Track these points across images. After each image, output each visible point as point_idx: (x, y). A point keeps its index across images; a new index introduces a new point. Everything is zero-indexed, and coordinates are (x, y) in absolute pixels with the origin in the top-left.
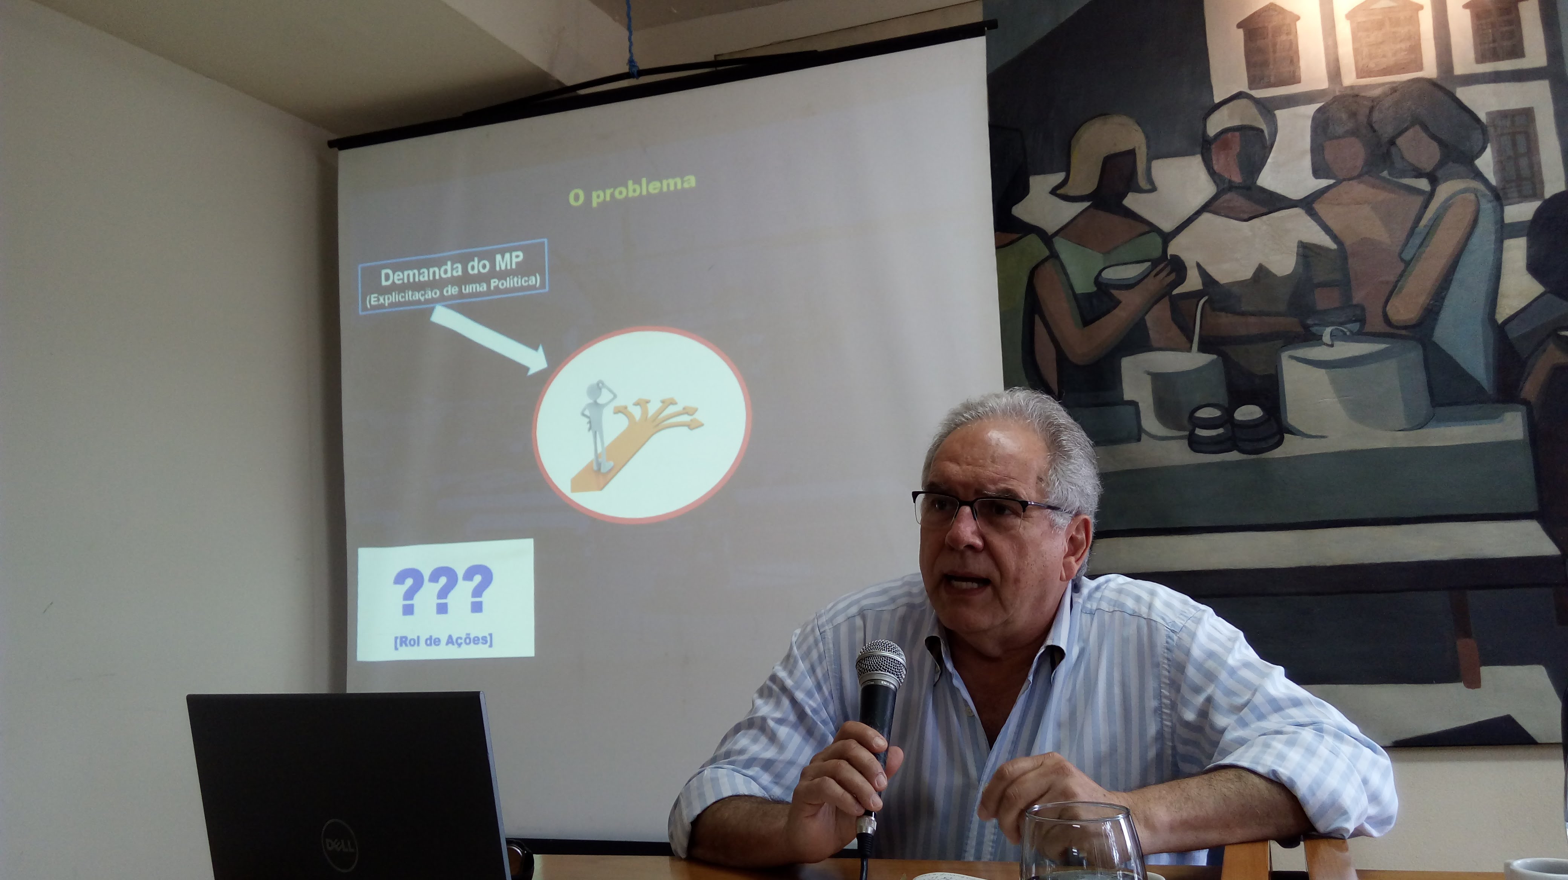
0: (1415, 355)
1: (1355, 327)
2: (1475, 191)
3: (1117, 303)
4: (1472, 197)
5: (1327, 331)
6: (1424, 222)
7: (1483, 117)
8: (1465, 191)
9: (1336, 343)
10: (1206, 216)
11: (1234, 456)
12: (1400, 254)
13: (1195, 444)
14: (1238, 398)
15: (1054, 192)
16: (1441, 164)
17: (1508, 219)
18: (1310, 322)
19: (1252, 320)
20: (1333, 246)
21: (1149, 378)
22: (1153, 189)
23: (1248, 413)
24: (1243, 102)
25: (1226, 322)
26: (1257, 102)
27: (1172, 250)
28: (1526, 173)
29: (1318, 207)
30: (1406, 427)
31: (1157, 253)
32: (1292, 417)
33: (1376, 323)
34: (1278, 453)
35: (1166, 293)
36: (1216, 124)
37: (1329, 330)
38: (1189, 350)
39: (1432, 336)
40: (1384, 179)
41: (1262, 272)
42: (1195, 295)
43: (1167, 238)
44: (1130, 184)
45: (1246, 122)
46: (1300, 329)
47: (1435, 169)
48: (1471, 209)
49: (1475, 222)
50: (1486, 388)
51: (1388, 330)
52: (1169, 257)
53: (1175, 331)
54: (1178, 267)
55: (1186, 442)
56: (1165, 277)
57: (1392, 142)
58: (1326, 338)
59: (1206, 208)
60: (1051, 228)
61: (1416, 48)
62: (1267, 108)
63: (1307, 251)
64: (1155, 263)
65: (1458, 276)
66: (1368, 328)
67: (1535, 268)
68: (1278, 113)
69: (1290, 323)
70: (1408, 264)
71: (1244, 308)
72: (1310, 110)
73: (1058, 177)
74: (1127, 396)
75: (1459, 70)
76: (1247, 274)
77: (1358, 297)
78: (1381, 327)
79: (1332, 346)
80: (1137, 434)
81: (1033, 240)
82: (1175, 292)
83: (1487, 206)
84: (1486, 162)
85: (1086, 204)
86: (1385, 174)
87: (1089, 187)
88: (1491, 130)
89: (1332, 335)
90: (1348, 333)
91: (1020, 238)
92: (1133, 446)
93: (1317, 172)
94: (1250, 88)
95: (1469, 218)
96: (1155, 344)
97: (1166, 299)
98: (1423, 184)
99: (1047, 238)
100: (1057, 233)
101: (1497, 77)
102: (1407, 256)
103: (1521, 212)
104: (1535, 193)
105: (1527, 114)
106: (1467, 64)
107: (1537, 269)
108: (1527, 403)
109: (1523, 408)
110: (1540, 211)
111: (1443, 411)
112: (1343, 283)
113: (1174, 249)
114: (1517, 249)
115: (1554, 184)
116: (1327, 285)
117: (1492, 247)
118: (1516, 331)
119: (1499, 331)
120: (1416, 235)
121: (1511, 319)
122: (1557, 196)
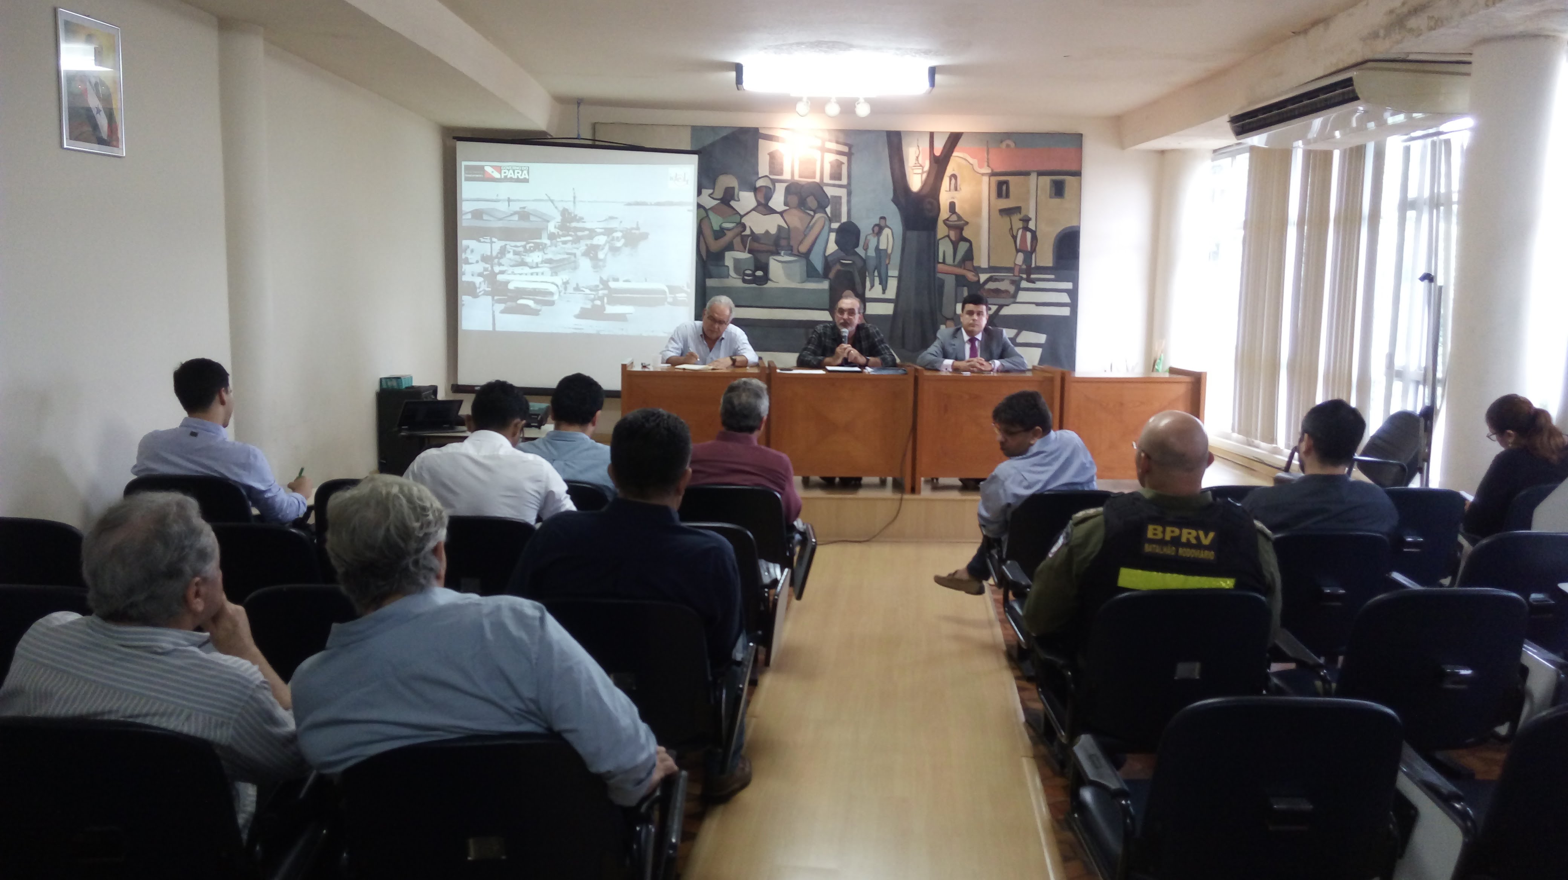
1: (790, 252)
2: (825, 218)
3: (725, 234)
4: (823, 219)
5: (782, 253)
6: (811, 224)
7: (829, 197)
8: (822, 217)
10: (754, 212)
11: (754, 285)
13: (744, 281)
14: (757, 268)
15: (710, 196)
17: (832, 227)
18: (778, 249)
19: (763, 246)
20: (787, 227)
22: (739, 200)
23: (759, 273)
24: (767, 178)
25: (756, 245)
26: (771, 180)
28: (837, 214)
29: (784, 215)
30: (800, 282)
31: (738, 221)
32: (772, 275)
33: (795, 252)
34: (765, 286)
35: (740, 234)
36: (760, 183)
38: (744, 252)
39: (809, 257)
40: (802, 209)
41: (767, 232)
42: (748, 236)
43: (742, 216)
44: (733, 198)
45: (768, 185)
46: (775, 250)
48: (823, 222)
49: (823, 227)
50: (821, 274)
52: (742, 223)
53: (741, 246)
54: (744, 227)
55: (741, 280)
56: (740, 229)
57: (805, 200)
58: (782, 254)
59: (753, 210)
61: (814, 173)
63: (780, 228)
64: (738, 224)
65: (818, 241)
66: (793, 253)
68: (776, 184)
69: (773, 248)
70: (805, 236)
71: (761, 242)
72: (785, 185)
76: (763, 232)
77: (792, 243)
78: (797, 253)
80: (728, 276)
81: (702, 210)
82: (743, 233)
83: (827, 223)
84: (828, 210)
85: (719, 201)
87: (720, 196)
88: (830, 200)
89: (784, 254)
92: (726, 280)
93: (786, 204)
94: (770, 174)
95: (822, 224)
96: (735, 249)
97: (740, 236)
98: (812, 213)
99: (705, 210)
100: (709, 209)
101: (834, 185)
102: (805, 233)
103: (835, 225)
104: (839, 221)
105: (840, 198)
106: (827, 180)
107: (837, 242)
108: (830, 279)
109: (829, 280)
110: (840, 227)
111: (810, 279)
112: (788, 238)
113: (743, 220)
114: (833, 236)
115: (844, 219)
116: (784, 238)
117: (827, 234)
118: (829, 259)
119: (826, 258)
120: (809, 228)
121: (829, 255)
122: (844, 223)
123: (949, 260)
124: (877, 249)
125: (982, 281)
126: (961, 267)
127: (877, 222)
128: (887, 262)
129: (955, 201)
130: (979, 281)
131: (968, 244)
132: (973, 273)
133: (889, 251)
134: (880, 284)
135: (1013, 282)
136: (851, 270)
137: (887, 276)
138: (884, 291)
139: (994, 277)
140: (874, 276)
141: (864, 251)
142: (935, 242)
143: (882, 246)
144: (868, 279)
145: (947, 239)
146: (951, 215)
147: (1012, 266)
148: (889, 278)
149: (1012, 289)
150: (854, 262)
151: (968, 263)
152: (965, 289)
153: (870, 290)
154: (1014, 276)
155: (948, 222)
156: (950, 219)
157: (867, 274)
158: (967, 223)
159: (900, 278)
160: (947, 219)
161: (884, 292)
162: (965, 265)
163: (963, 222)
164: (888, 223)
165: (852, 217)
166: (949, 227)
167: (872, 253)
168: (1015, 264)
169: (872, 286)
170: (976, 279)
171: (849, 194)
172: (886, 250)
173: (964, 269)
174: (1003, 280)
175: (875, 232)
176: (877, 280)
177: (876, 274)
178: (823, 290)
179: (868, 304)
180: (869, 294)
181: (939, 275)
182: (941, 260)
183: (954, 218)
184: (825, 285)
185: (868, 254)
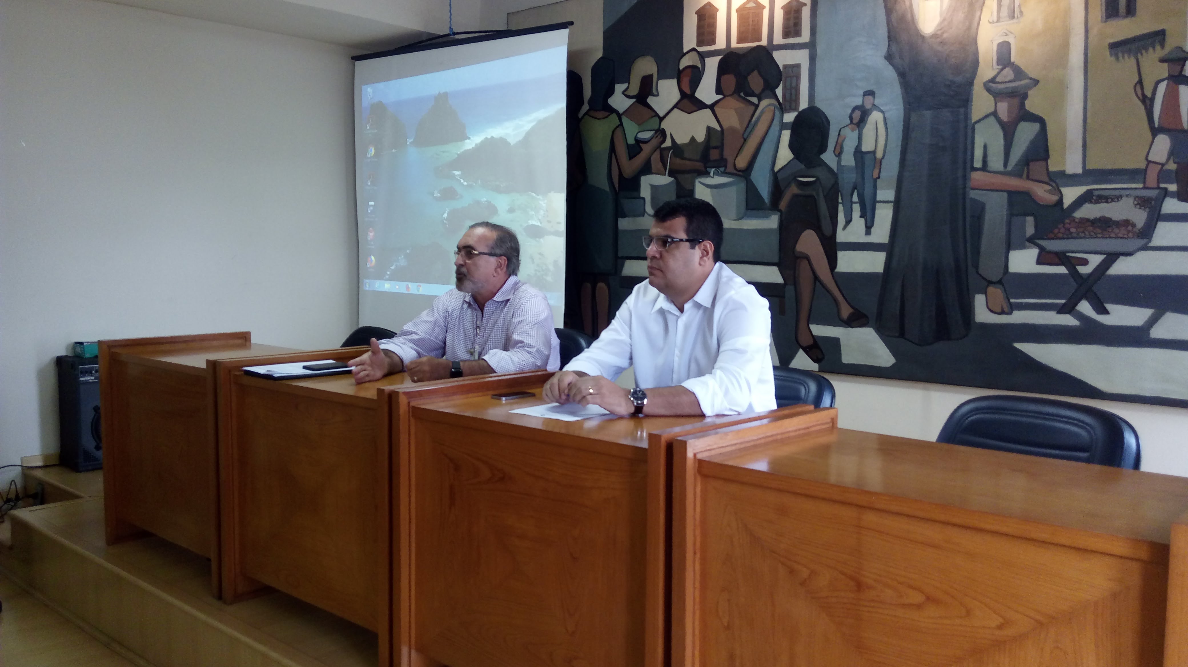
0: (743, 185)
1: (722, 169)
2: (775, 106)
3: (641, 149)
4: (772, 108)
5: (712, 171)
6: (754, 119)
7: (781, 67)
8: (769, 105)
9: (716, 177)
10: (676, 110)
12: (743, 135)
15: (623, 93)
16: (764, 90)
17: (784, 121)
18: (707, 165)
19: (687, 162)
20: (719, 129)
21: (650, 186)
22: (658, 95)
24: (695, 53)
25: (679, 163)
26: (699, 53)
27: (662, 126)
28: (794, 98)
29: (716, 109)
30: (735, 219)
31: (656, 127)
33: (730, 169)
35: (659, 147)
36: (685, 62)
37: (713, 170)
38: (665, 175)
39: (750, 176)
40: (740, 96)
41: (693, 139)
42: (668, 149)
44: (650, 91)
45: (694, 64)
46: (703, 169)
47: (761, 93)
48: (772, 114)
49: (773, 120)
50: (767, 203)
51: (735, 172)
52: (661, 129)
53: (660, 165)
54: (664, 134)
56: (659, 139)
57: (746, 77)
58: (712, 174)
59: (676, 106)
60: (621, 111)
61: (761, 30)
62: (702, 56)
63: (709, 129)
64: (656, 131)
65: (764, 148)
66: (728, 171)
67: (792, 146)
68: (707, 60)
69: (699, 165)
70: (745, 140)
71: (685, 156)
72: (717, 59)
73: (625, 86)
74: (642, 195)
75: (775, 42)
76: (687, 140)
77: (726, 154)
78: (733, 170)
79: (713, 178)
80: (643, 213)
81: (614, 116)
82: (663, 146)
83: (778, 113)
84: (779, 91)
85: (634, 100)
86: (742, 94)
87: (636, 92)
89: (714, 173)
90: (720, 172)
91: (609, 115)
92: (640, 219)
93: (719, 91)
95: (770, 118)
96: (653, 171)
97: (659, 150)
98: (755, 100)
99: (619, 116)
100: (623, 113)
101: (789, 47)
102: (745, 136)
103: (790, 117)
104: (796, 109)
105: (798, 66)
106: (778, 39)
107: (791, 146)
108: (780, 211)
109: (779, 213)
110: (797, 118)
111: (749, 212)
112: (721, 147)
113: (664, 125)
114: (786, 135)
115: (804, 104)
116: (715, 148)
117: (777, 133)
118: (780, 176)
119: (775, 175)
120: (749, 126)
121: (780, 170)
122: (804, 110)
123: (996, 163)
124: (859, 153)
125: (1067, 202)
126: (1020, 176)
127: (858, 101)
128: (875, 175)
129: (1011, 40)
130: (1060, 202)
131: (1036, 126)
132: (1048, 187)
133: (879, 155)
134: (861, 217)
135: (1143, 202)
136: (814, 193)
137: (874, 202)
138: (869, 228)
139: (1096, 193)
140: (852, 203)
141: (837, 158)
142: (966, 127)
143: (867, 147)
144: (841, 208)
145: (992, 119)
146: (1002, 70)
147: (1142, 165)
148: (878, 205)
149: (1140, 217)
150: (818, 179)
151: (1037, 167)
152: (1030, 220)
153: (844, 228)
154: (1145, 188)
155: (994, 85)
156: (998, 79)
157: (840, 200)
158: (1036, 82)
159: (897, 204)
160: (992, 80)
161: (868, 232)
162: (1028, 169)
163: (1027, 81)
164: (876, 102)
165: (817, 98)
166: (998, 95)
167: (848, 160)
168: (1149, 162)
169: (848, 221)
170: (1055, 198)
171: (813, 59)
172: (874, 153)
173: (1028, 178)
174: (1119, 198)
175: (855, 121)
176: (856, 208)
177: (855, 198)
178: (769, 231)
179: (840, 254)
180: (842, 236)
181: (973, 194)
182: (978, 164)
183: (1008, 74)
184: (772, 222)
185: (843, 163)
